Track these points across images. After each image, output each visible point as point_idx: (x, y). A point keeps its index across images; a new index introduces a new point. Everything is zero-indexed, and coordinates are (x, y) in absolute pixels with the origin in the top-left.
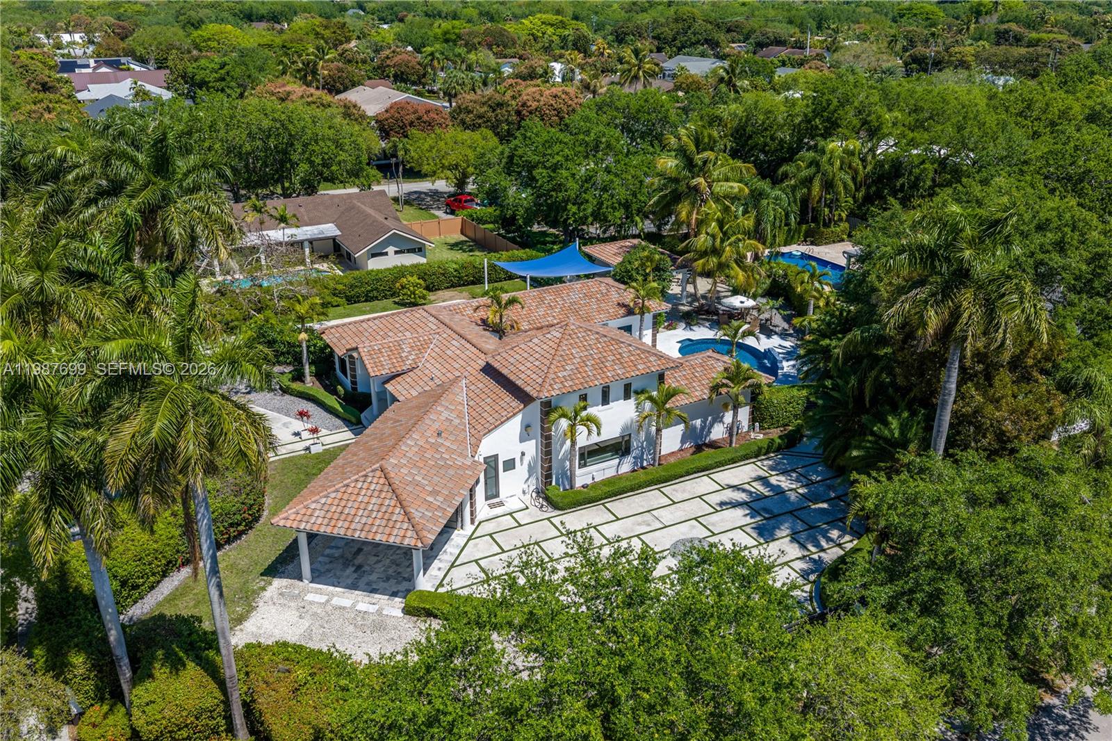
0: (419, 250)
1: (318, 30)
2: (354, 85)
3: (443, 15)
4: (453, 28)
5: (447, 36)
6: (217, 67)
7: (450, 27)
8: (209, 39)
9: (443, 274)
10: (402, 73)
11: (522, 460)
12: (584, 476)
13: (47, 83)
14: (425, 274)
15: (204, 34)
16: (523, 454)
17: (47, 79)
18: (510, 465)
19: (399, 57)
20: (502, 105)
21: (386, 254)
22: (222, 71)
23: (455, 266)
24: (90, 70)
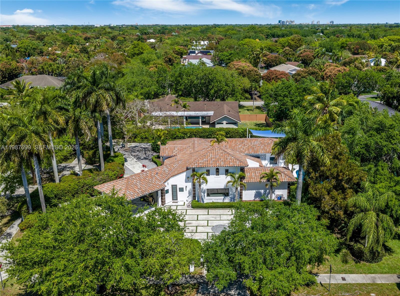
0: (235, 123)
1: (289, 41)
2: (280, 63)
3: (355, 36)
4: (346, 41)
5: (343, 45)
6: (229, 54)
7: (345, 41)
8: (244, 44)
9: (237, 133)
10: (305, 59)
11: (186, 189)
12: (207, 200)
13: (170, 58)
14: (229, 132)
15: (243, 42)
16: (186, 187)
17: (171, 57)
18: (181, 190)
19: (306, 53)
20: (314, 73)
21: (223, 123)
22: (230, 56)
23: (242, 130)
24: (195, 55)
